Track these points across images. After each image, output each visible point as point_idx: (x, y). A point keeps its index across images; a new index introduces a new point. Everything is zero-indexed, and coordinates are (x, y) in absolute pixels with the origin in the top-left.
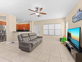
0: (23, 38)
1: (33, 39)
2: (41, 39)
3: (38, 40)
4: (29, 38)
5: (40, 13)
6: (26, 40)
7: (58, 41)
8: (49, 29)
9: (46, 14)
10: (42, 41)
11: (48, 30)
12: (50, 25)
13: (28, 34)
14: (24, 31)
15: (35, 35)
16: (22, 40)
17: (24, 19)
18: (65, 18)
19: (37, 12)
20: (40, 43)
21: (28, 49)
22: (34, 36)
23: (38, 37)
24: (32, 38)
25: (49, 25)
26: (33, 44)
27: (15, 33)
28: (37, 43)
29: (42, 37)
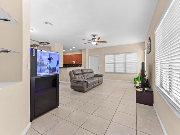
0: (75, 75)
1: (88, 77)
2: (100, 78)
3: (96, 79)
4: (82, 76)
5: (98, 42)
6: (79, 78)
7: (132, 83)
8: (116, 62)
9: (107, 42)
10: (102, 81)
11: (114, 63)
12: (117, 56)
13: (82, 70)
14: (73, 67)
15: (91, 72)
16: (74, 77)
17: (74, 47)
18: (144, 43)
19: (94, 40)
20: (98, 85)
21: (83, 87)
22: (90, 74)
23: (96, 76)
24: (86, 76)
25: (114, 56)
26: (89, 83)
27: (61, 70)
28: (94, 83)
29: (101, 76)
